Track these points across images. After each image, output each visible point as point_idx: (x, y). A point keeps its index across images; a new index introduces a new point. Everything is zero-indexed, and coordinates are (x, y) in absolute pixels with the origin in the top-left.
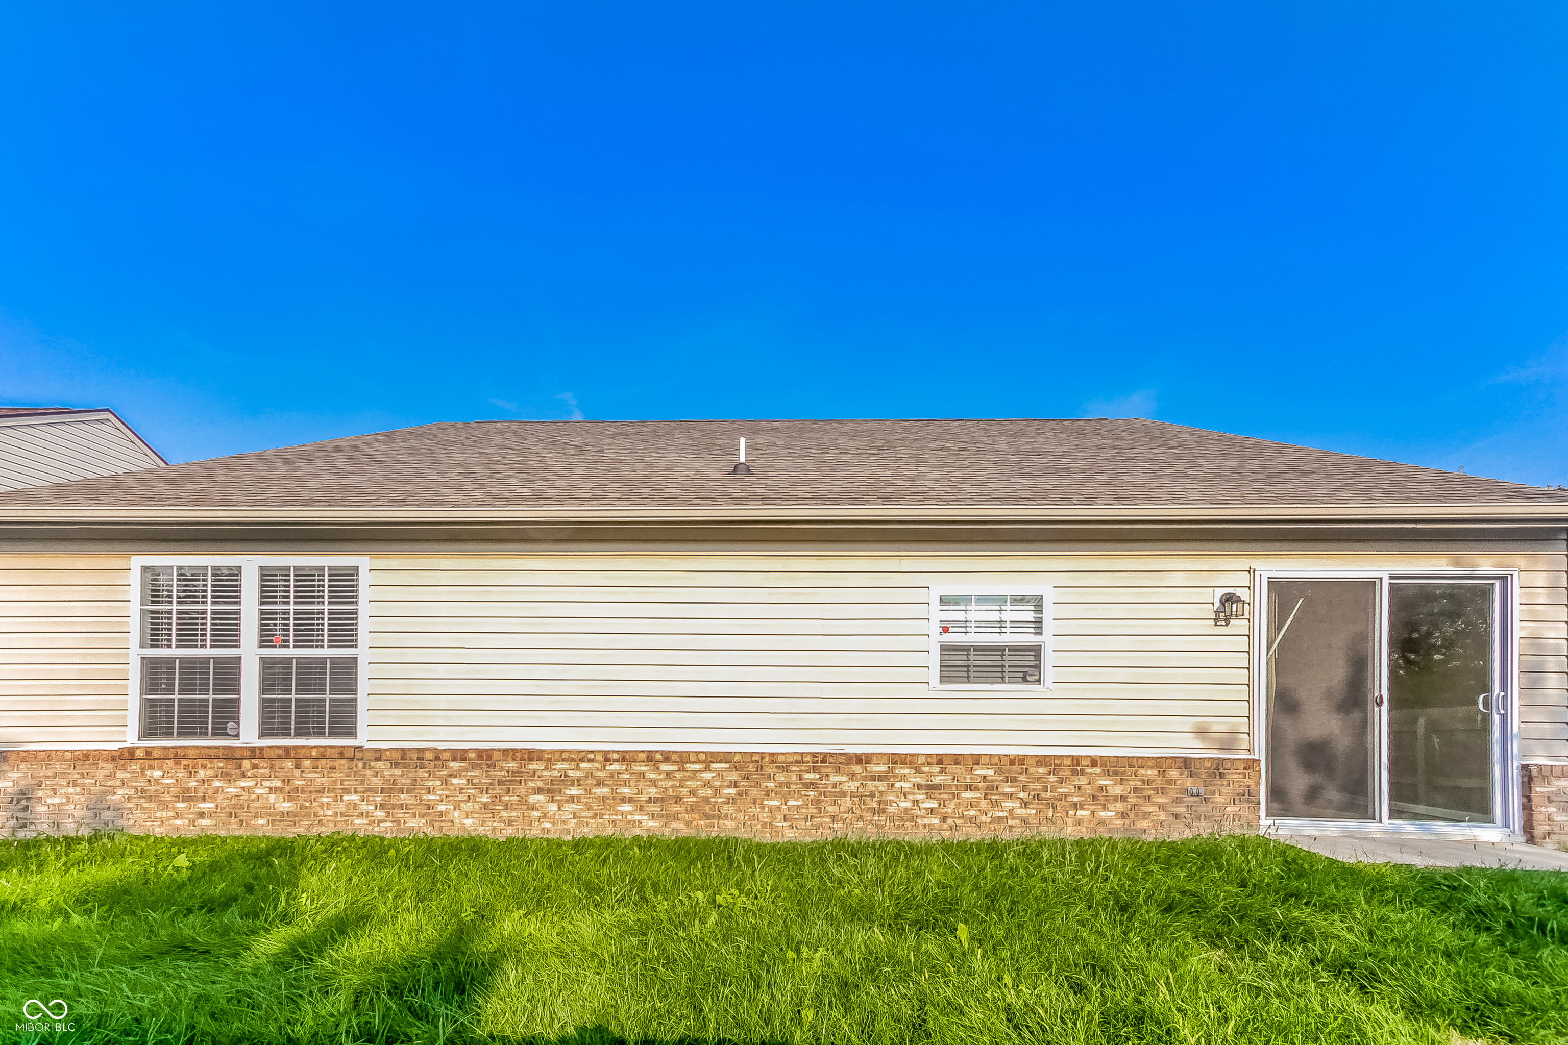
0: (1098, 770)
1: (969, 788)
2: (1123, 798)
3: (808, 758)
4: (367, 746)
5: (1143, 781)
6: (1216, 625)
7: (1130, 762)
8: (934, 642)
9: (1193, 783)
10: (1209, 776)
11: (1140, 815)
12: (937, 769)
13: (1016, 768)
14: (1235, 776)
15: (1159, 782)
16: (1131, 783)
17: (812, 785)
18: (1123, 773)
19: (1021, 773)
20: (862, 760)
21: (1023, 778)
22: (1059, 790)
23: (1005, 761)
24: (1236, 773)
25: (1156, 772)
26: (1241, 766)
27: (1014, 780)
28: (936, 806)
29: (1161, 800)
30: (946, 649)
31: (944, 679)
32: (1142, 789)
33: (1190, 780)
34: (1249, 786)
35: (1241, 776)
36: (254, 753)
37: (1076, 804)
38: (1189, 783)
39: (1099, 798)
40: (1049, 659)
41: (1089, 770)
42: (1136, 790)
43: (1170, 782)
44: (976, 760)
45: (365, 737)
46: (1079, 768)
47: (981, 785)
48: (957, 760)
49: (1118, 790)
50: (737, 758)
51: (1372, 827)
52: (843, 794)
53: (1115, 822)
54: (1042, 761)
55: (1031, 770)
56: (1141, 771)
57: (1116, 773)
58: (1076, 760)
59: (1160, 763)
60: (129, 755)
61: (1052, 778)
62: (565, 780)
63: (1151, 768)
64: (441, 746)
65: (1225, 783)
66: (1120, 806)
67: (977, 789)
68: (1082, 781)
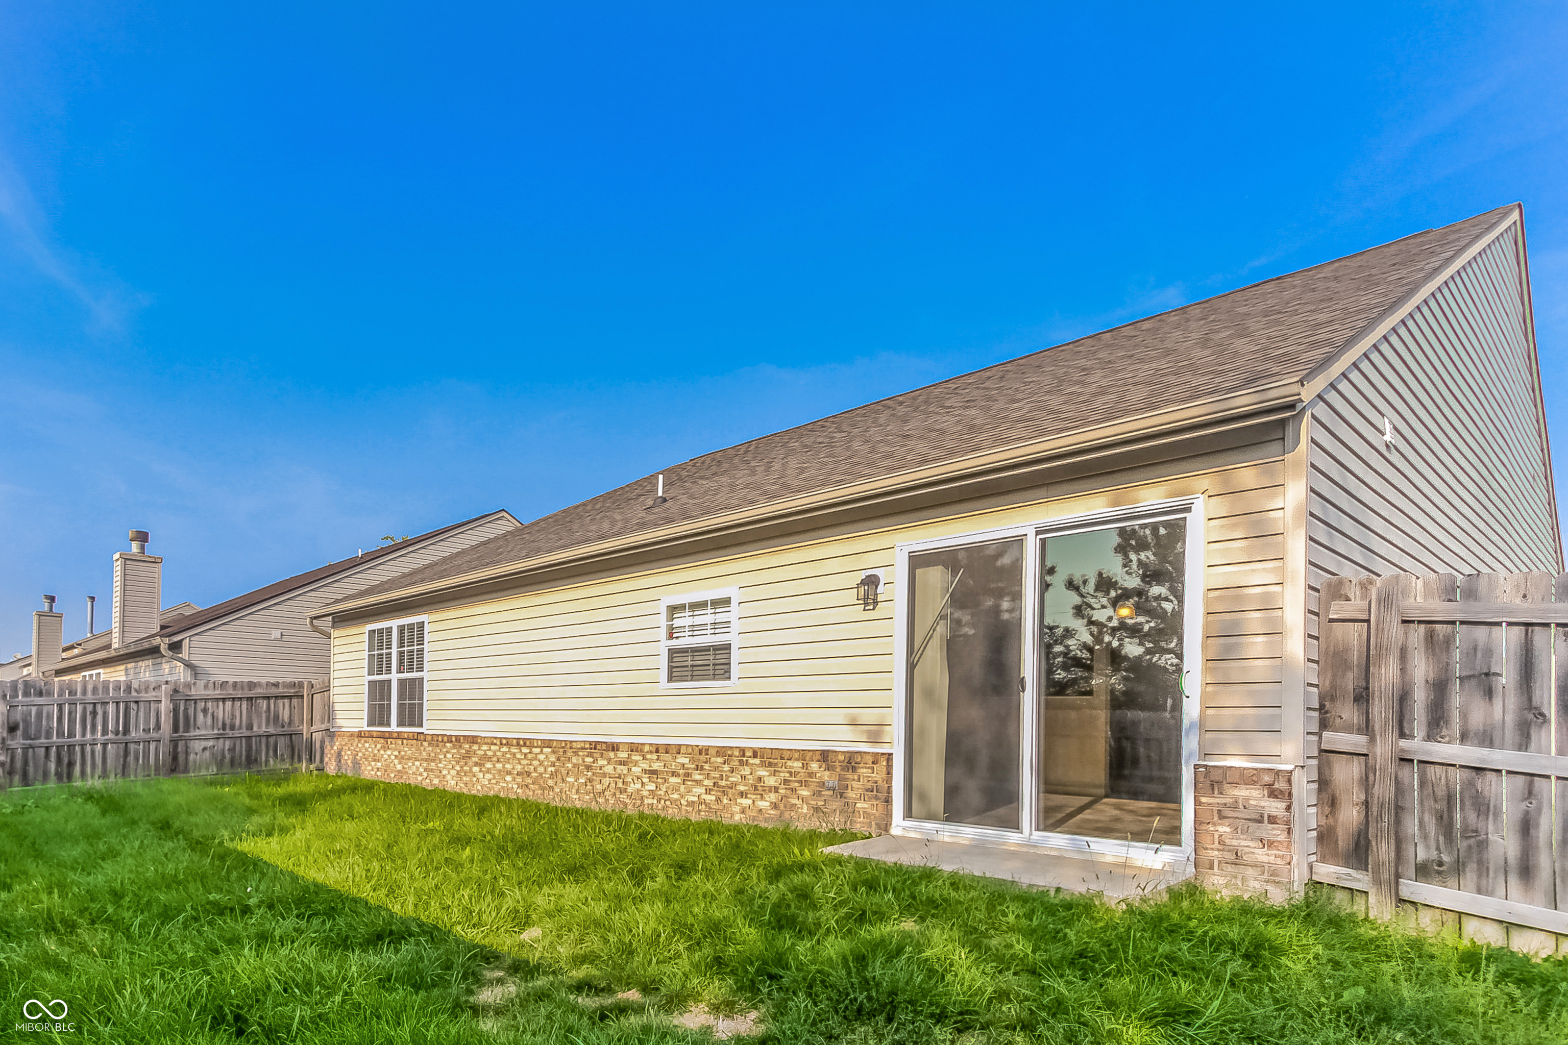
0: (757, 761)
1: (674, 774)
2: (776, 790)
3: (587, 746)
4: (426, 732)
5: (790, 773)
6: (864, 610)
7: (781, 754)
8: (664, 646)
9: (830, 777)
10: (843, 769)
11: (788, 806)
12: (655, 756)
13: (703, 757)
14: (865, 770)
15: (802, 776)
16: (782, 774)
17: (588, 768)
18: (776, 765)
19: (706, 762)
20: (614, 747)
21: (707, 767)
22: (731, 779)
23: (696, 750)
24: (866, 768)
25: (801, 765)
26: (869, 759)
27: (702, 768)
28: (654, 788)
29: (805, 792)
30: (672, 652)
31: (670, 679)
32: (789, 781)
33: (827, 773)
34: (876, 782)
35: (870, 771)
36: (399, 736)
37: (742, 793)
38: (826, 776)
39: (758, 788)
40: (736, 656)
41: (751, 761)
42: (786, 781)
43: (811, 775)
44: (678, 749)
45: (429, 727)
46: (745, 759)
47: (681, 771)
48: (667, 749)
49: (771, 781)
50: (554, 744)
51: (1012, 837)
52: (604, 775)
53: (770, 812)
54: (721, 751)
55: (713, 759)
56: (789, 763)
57: (770, 765)
58: (743, 751)
59: (803, 755)
60: (360, 735)
61: (726, 768)
62: (485, 758)
63: (797, 760)
64: (448, 733)
65: (856, 778)
66: (773, 797)
67: (678, 775)
68: (746, 771)
